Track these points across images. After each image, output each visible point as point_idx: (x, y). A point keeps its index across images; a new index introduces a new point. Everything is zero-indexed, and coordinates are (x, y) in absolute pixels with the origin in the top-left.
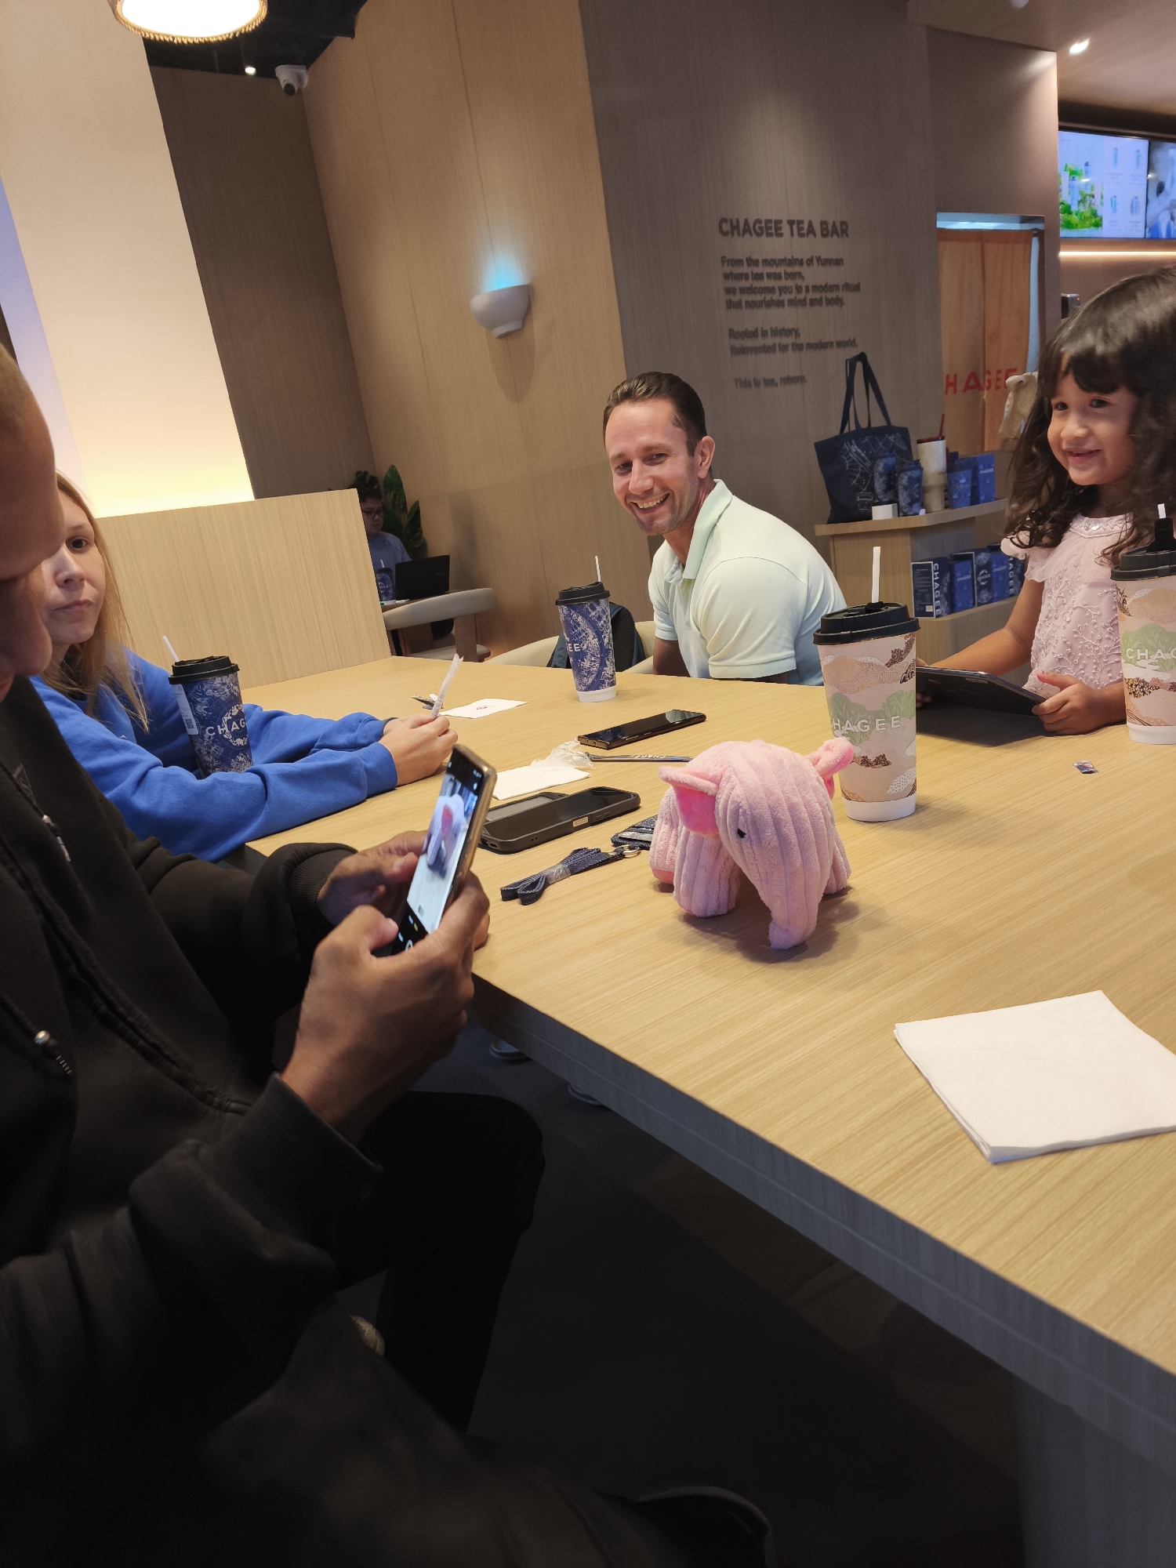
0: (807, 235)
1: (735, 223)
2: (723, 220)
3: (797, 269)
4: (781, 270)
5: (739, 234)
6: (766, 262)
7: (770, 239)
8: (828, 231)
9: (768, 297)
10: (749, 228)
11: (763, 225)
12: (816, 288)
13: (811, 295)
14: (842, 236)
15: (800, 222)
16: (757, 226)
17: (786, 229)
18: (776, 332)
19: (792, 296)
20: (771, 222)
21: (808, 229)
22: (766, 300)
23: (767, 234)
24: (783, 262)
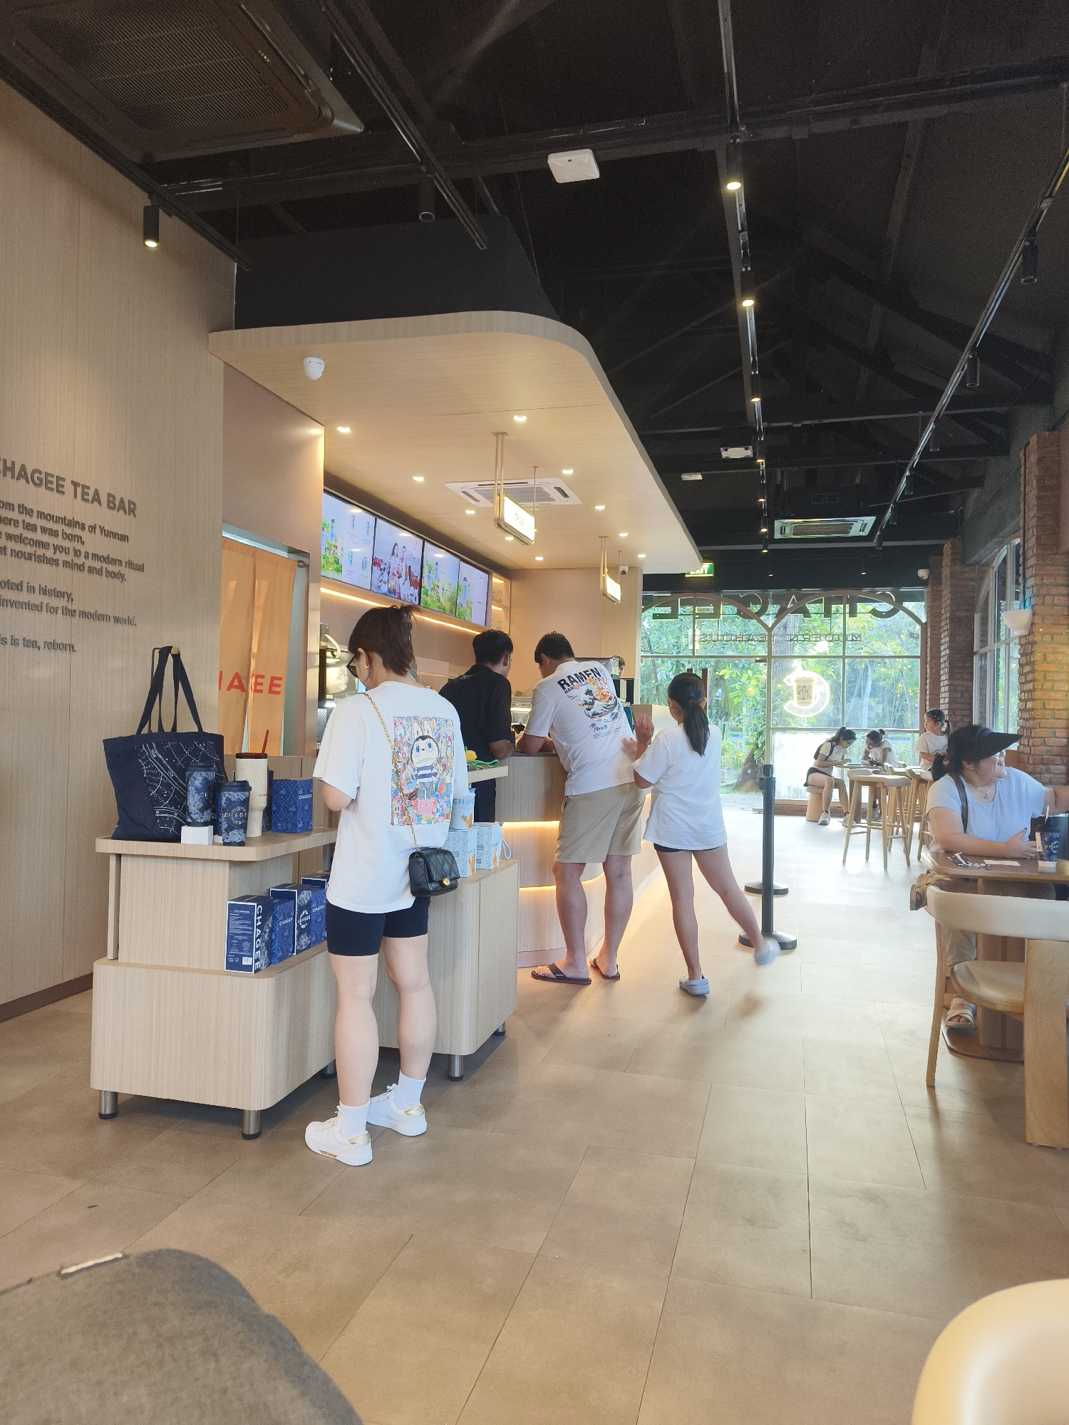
0: (92, 502)
1: (9, 465)
3: (77, 532)
4: (58, 527)
5: (13, 477)
6: (41, 515)
7: (49, 492)
8: (114, 505)
9: (40, 552)
10: (25, 473)
11: (43, 476)
12: (95, 556)
13: (89, 563)
14: (130, 514)
15: (84, 487)
16: (36, 475)
17: (68, 488)
18: (44, 591)
19: (69, 558)
20: (52, 476)
21: (94, 496)
22: (37, 554)
23: (47, 488)
24: (63, 520)
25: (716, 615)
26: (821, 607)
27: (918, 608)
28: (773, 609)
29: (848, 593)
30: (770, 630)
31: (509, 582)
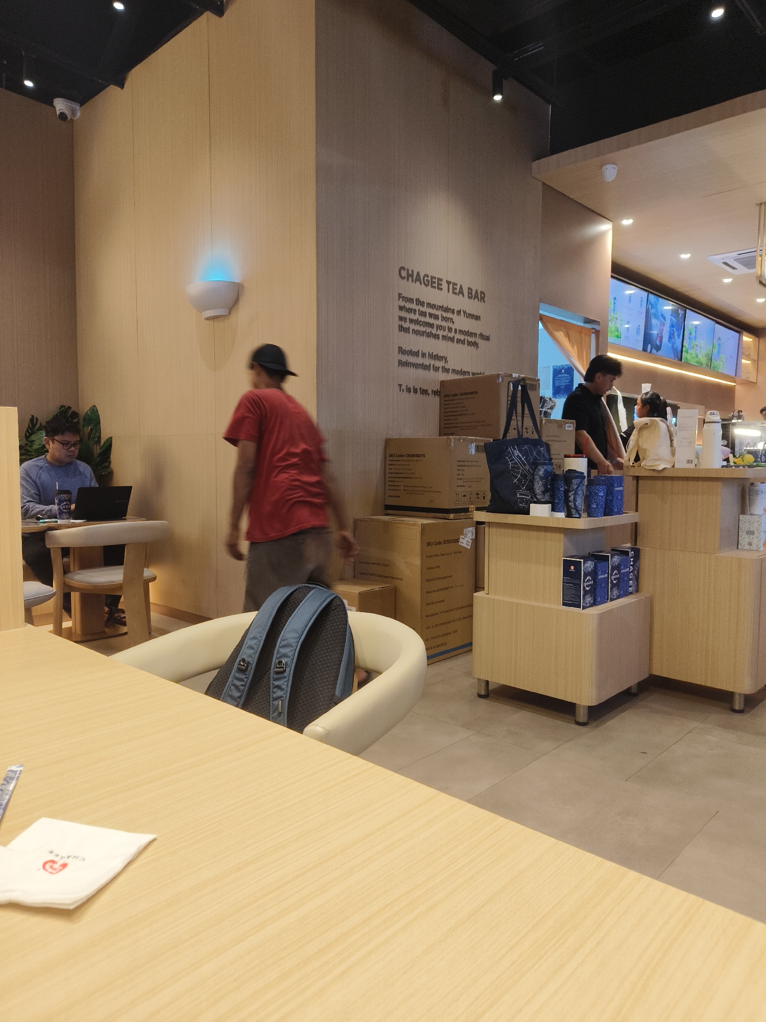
0: (459, 295)
1: (410, 273)
2: (402, 268)
3: (449, 315)
4: (439, 313)
5: (412, 281)
6: (429, 305)
7: (433, 289)
8: (472, 295)
9: (429, 330)
10: (420, 277)
11: (429, 279)
12: (461, 332)
13: (458, 336)
14: (481, 301)
15: (455, 284)
16: (426, 278)
17: (444, 286)
18: (432, 356)
19: (445, 334)
20: (435, 278)
21: (459, 291)
22: (427, 331)
23: (432, 287)
24: (441, 308)
31: (757, 339)
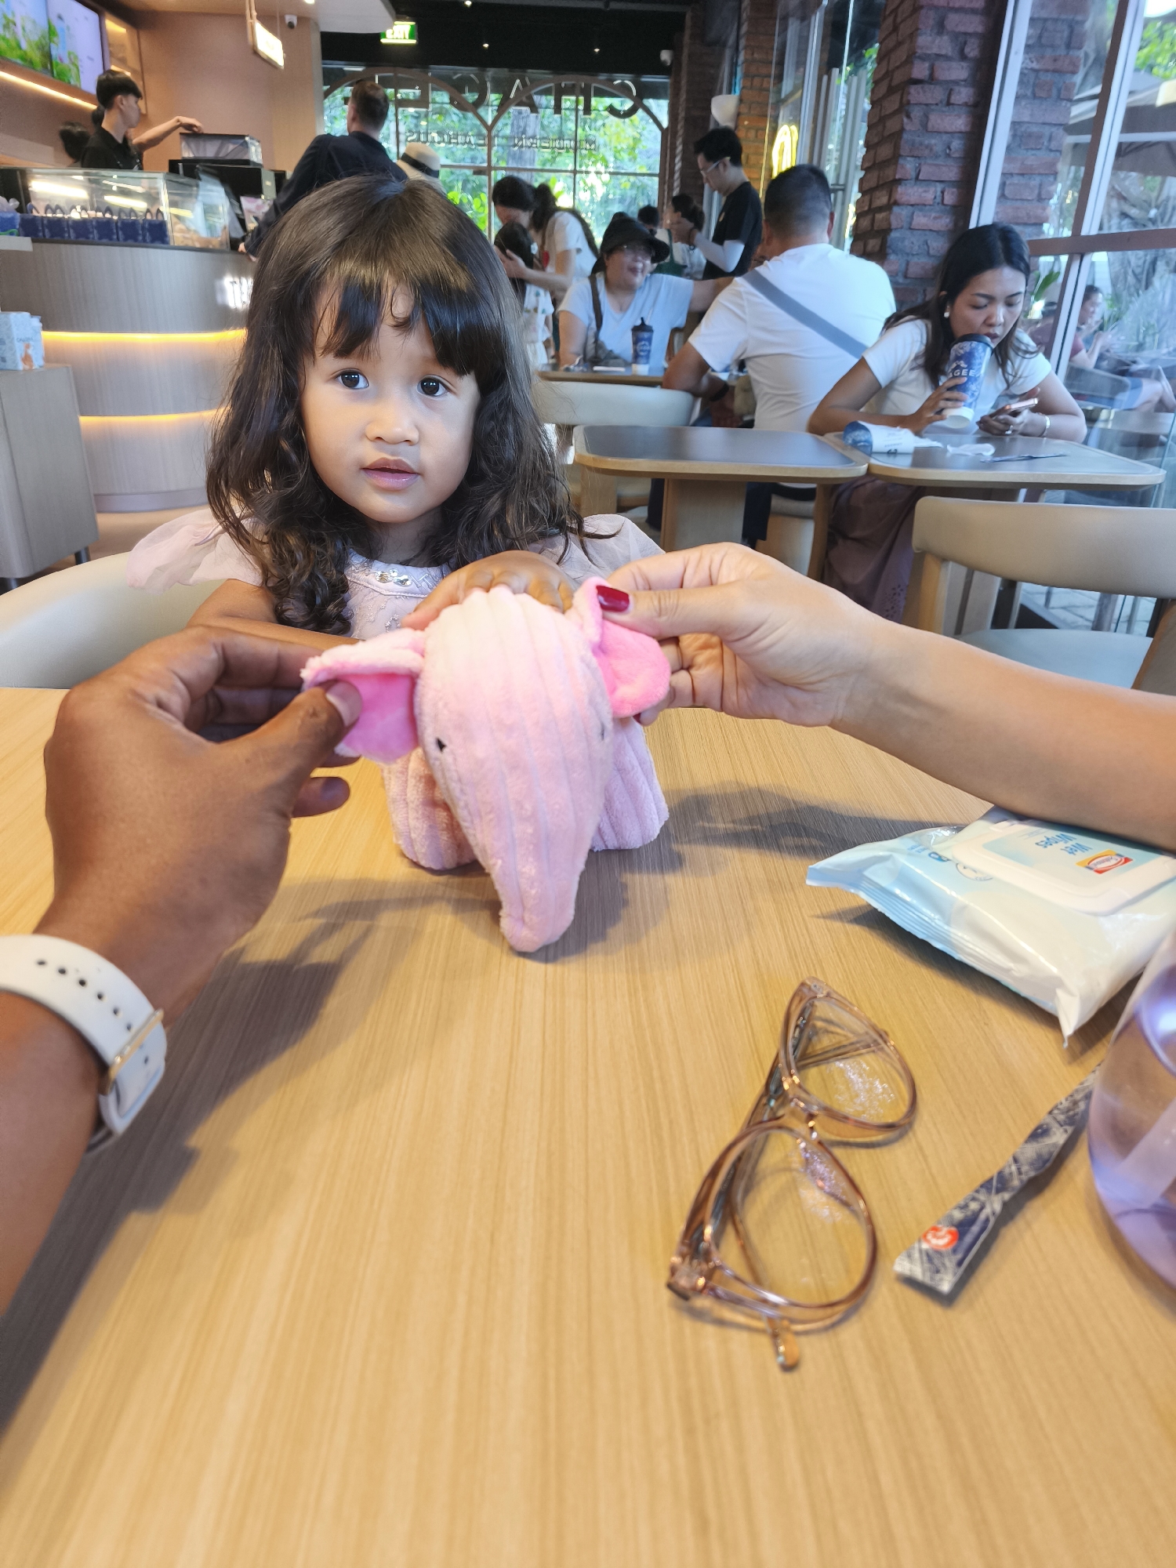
25: (422, 102)
26: (551, 100)
27: (661, 108)
28: (494, 98)
29: (582, 80)
30: (490, 128)
31: (135, 31)
